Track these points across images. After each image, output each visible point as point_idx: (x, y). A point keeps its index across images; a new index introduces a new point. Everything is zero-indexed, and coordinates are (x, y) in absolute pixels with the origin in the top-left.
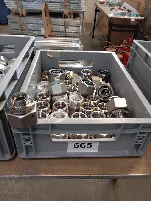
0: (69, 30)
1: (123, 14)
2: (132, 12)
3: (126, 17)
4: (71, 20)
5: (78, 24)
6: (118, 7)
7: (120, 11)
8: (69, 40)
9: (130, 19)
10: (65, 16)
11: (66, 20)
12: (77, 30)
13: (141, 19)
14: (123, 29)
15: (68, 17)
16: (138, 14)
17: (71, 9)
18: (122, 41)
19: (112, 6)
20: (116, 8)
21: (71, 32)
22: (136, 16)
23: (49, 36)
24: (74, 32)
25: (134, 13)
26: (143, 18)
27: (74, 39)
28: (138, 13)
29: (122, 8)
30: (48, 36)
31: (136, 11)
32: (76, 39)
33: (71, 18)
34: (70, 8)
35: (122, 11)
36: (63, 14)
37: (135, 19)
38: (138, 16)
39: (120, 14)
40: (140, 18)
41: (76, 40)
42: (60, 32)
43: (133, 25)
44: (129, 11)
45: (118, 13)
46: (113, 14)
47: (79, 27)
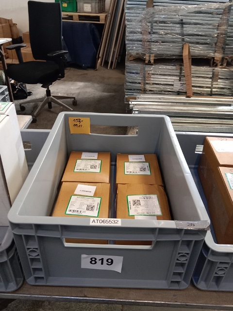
4: (223, 69)
15: (219, 64)
34: (224, 52)
36: (212, 60)
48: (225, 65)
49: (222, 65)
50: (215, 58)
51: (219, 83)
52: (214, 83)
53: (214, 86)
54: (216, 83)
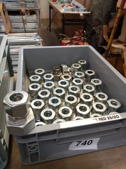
0: (27, 26)
1: (72, 10)
2: (80, 7)
3: (75, 12)
4: (28, 17)
5: (35, 21)
6: (68, 4)
7: (70, 7)
8: (28, 35)
9: (79, 14)
10: (22, 14)
11: (24, 17)
12: (34, 25)
13: (88, 13)
14: (74, 22)
15: (26, 14)
16: (85, 10)
17: (28, 7)
18: (75, 33)
19: (63, 3)
20: (66, 5)
21: (30, 28)
22: (84, 11)
23: (10, 32)
24: (32, 27)
25: (82, 8)
26: (90, 12)
27: (33, 34)
28: (85, 8)
29: (71, 4)
30: (8, 33)
31: (83, 7)
32: (35, 33)
33: (28, 15)
34: (26, 7)
35: (72, 7)
36: (21, 12)
37: (83, 14)
38: (85, 11)
39: (70, 10)
40: (86, 12)
41: (34, 35)
42: (19, 28)
43: (82, 18)
44: (77, 7)
45: (68, 9)
46: (65, 10)
47: (36, 22)
48: (29, 14)
49: (27, 14)
50: (22, 10)
51: (28, 26)
52: (25, 25)
53: (26, 27)
54: (26, 25)
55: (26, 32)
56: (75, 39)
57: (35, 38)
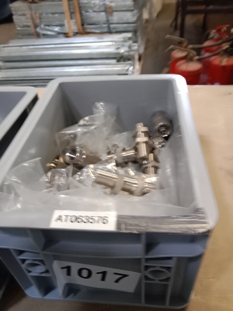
5: (129, 7)
21: (119, 23)
47: (132, 11)
53: (111, 22)
54: (112, 18)
55: (110, 32)
56: (208, 49)
57: (119, 45)
